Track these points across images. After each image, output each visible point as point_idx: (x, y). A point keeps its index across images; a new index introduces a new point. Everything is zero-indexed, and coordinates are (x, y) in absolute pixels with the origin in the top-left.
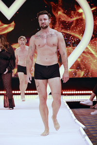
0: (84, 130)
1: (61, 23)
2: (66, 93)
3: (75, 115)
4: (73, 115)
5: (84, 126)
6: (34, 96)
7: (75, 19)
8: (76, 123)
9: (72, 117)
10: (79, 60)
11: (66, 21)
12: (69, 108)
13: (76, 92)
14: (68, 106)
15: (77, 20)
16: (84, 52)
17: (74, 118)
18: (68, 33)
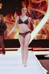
0: (47, 73)
1: (32, 4)
2: (35, 49)
3: (42, 64)
4: (40, 64)
5: (47, 71)
6: (15, 51)
7: (40, 1)
8: (42, 69)
9: (39, 65)
10: (44, 28)
11: (35, 3)
12: (37, 59)
13: (42, 49)
14: (37, 58)
15: (42, 2)
16: (47, 23)
17: (41, 65)
18: (36, 10)
